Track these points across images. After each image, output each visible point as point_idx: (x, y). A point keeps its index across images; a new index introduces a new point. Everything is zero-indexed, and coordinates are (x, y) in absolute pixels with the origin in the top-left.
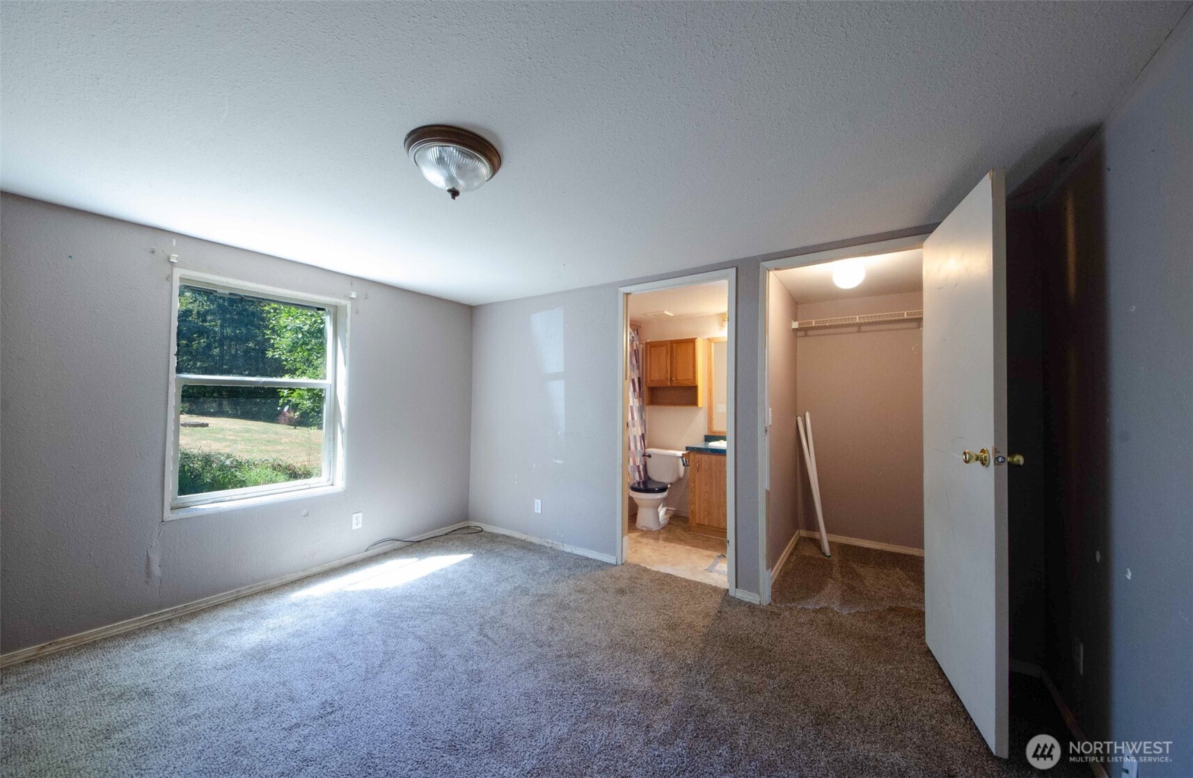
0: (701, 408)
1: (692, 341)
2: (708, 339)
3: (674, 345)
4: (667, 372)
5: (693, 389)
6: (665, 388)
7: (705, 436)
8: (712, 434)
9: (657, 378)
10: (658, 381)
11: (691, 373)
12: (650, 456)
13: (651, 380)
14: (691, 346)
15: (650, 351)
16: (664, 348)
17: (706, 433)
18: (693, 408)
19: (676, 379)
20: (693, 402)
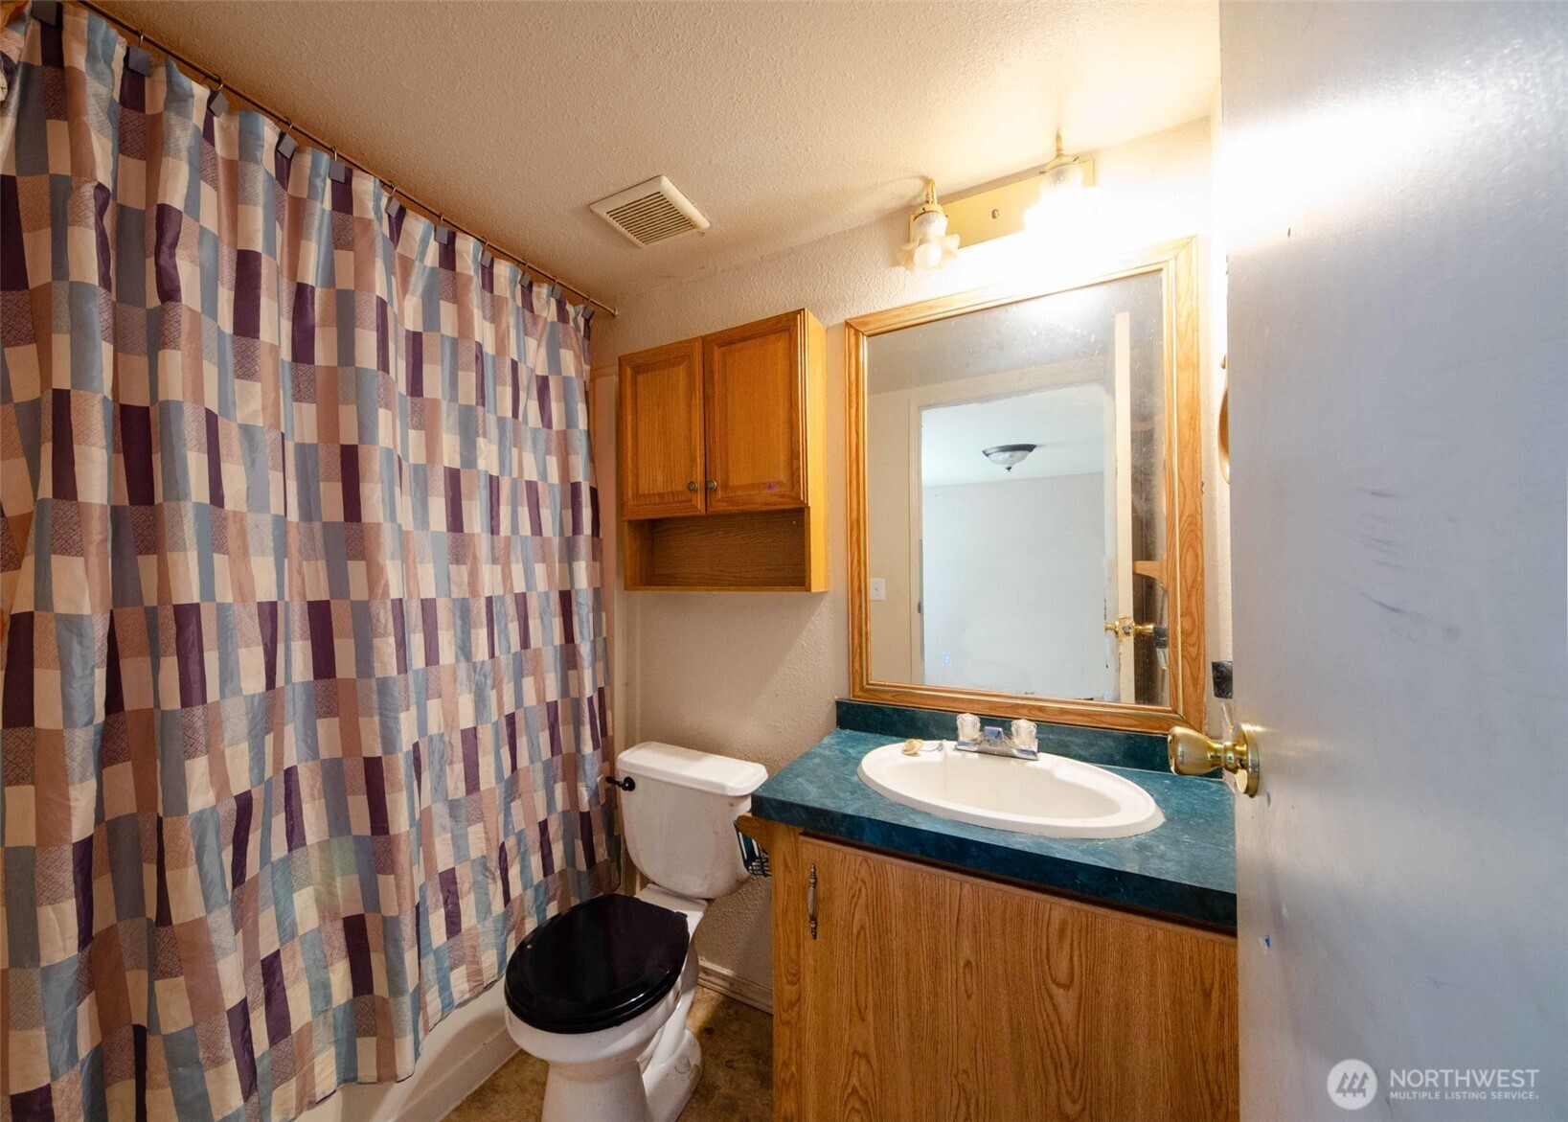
0: (821, 595)
1: (785, 327)
2: (848, 324)
3: (717, 353)
4: (693, 460)
5: (793, 518)
6: (691, 522)
7: (839, 704)
8: (870, 700)
9: (659, 487)
10: (661, 495)
11: (782, 457)
12: (630, 784)
13: (637, 495)
14: (780, 345)
15: (635, 382)
16: (681, 372)
17: (843, 693)
18: (790, 596)
19: (725, 486)
20: (794, 574)
